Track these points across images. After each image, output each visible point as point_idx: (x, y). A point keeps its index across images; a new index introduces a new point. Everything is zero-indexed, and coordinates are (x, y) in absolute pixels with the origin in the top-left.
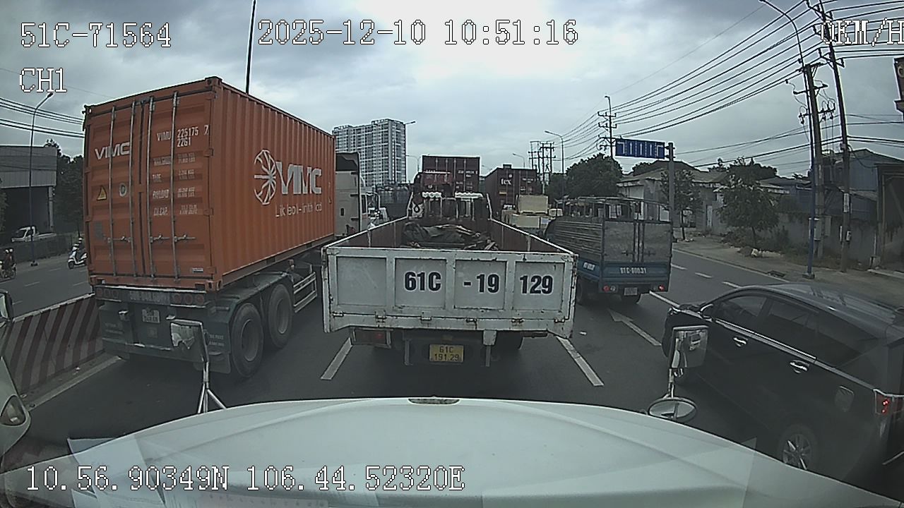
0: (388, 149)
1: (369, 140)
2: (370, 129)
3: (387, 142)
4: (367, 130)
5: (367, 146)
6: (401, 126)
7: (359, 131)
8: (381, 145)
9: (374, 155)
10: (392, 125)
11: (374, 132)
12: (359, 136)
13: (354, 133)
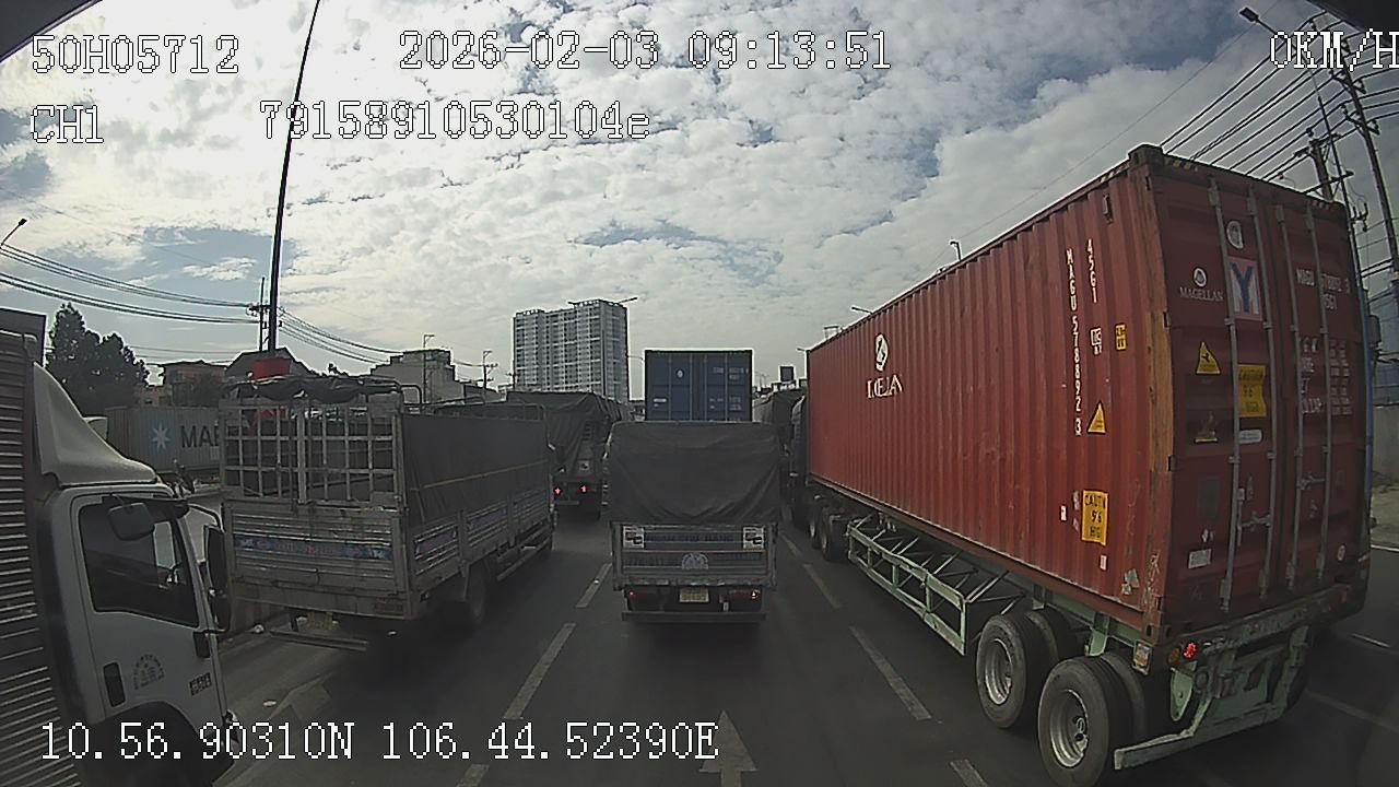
0: (600, 346)
1: (571, 333)
2: (572, 316)
3: (599, 336)
4: (567, 316)
5: (568, 343)
6: (619, 311)
7: (555, 319)
8: (589, 340)
9: (579, 357)
10: (605, 308)
11: (577, 319)
12: (555, 327)
13: (547, 322)
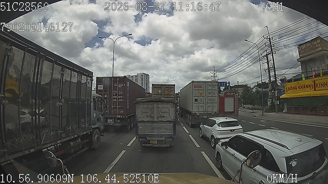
0: (143, 83)
1: (136, 81)
2: (137, 77)
3: (143, 81)
6: (147, 75)
7: (133, 77)
8: (141, 82)
10: (144, 75)
11: (138, 77)
12: (133, 79)
13: (131, 78)
